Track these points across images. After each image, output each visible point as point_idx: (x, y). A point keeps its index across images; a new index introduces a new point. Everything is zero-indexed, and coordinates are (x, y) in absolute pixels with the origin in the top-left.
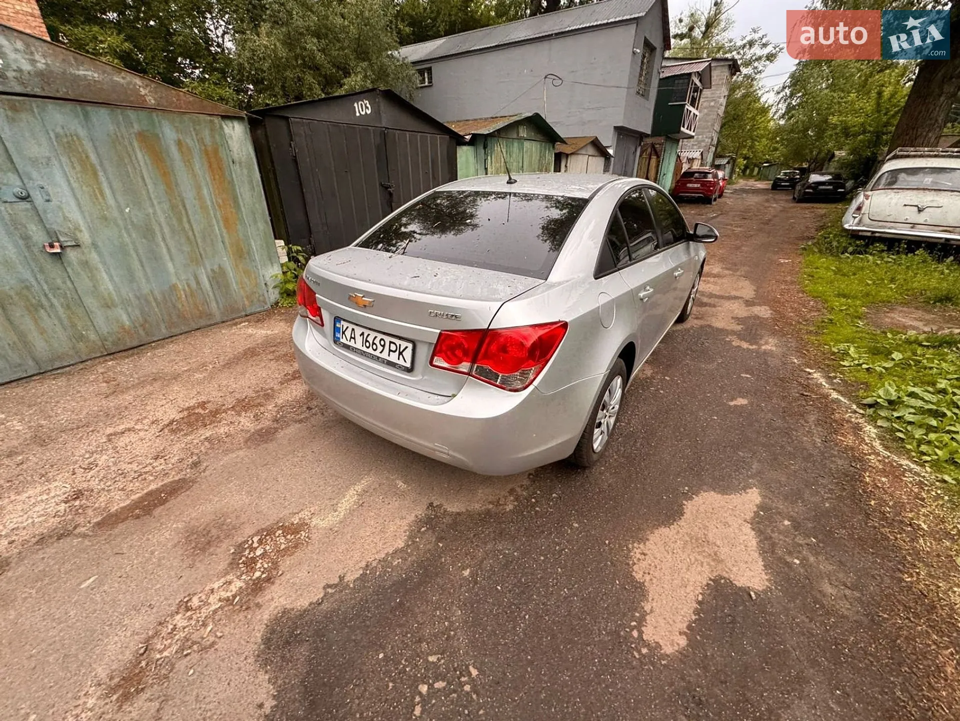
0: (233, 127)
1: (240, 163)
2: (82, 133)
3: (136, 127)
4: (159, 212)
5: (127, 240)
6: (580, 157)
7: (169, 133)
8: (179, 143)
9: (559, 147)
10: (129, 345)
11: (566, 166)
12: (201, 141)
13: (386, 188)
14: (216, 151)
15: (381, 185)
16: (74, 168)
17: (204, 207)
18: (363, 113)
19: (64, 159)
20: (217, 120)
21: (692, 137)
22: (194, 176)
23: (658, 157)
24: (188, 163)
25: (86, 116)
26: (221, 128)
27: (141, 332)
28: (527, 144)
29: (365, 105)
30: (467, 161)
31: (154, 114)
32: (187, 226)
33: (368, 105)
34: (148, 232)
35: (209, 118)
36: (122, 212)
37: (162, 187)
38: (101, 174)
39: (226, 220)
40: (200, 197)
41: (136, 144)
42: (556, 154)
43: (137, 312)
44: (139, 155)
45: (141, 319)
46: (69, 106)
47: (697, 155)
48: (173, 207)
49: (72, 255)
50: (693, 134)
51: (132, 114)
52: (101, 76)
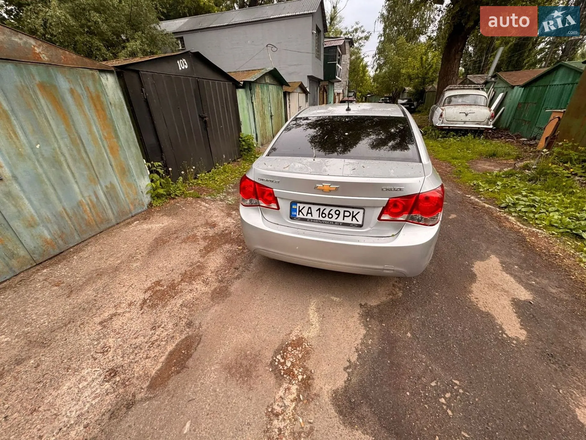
0: (107, 79)
1: (115, 106)
3: (38, 79)
4: (62, 146)
5: (40, 170)
6: (295, 93)
7: (63, 83)
8: (72, 91)
9: (285, 88)
10: (53, 253)
11: (289, 99)
12: (87, 89)
13: (202, 118)
14: (98, 97)
15: (200, 116)
17: (95, 139)
18: (183, 68)
20: (97, 73)
21: (340, 81)
22: (85, 115)
23: (326, 93)
24: (80, 105)
26: (100, 78)
27: (61, 242)
28: (271, 87)
29: (184, 62)
30: (242, 99)
31: (50, 68)
32: (84, 155)
33: (185, 62)
34: (55, 163)
35: (90, 72)
36: (33, 148)
37: (63, 127)
38: (13, 118)
39: (111, 148)
40: (91, 132)
41: (38, 92)
42: (284, 92)
43: (56, 227)
44: (42, 101)
45: (59, 232)
47: (341, 91)
48: (73, 141)
50: (341, 79)
52: (2, 37)
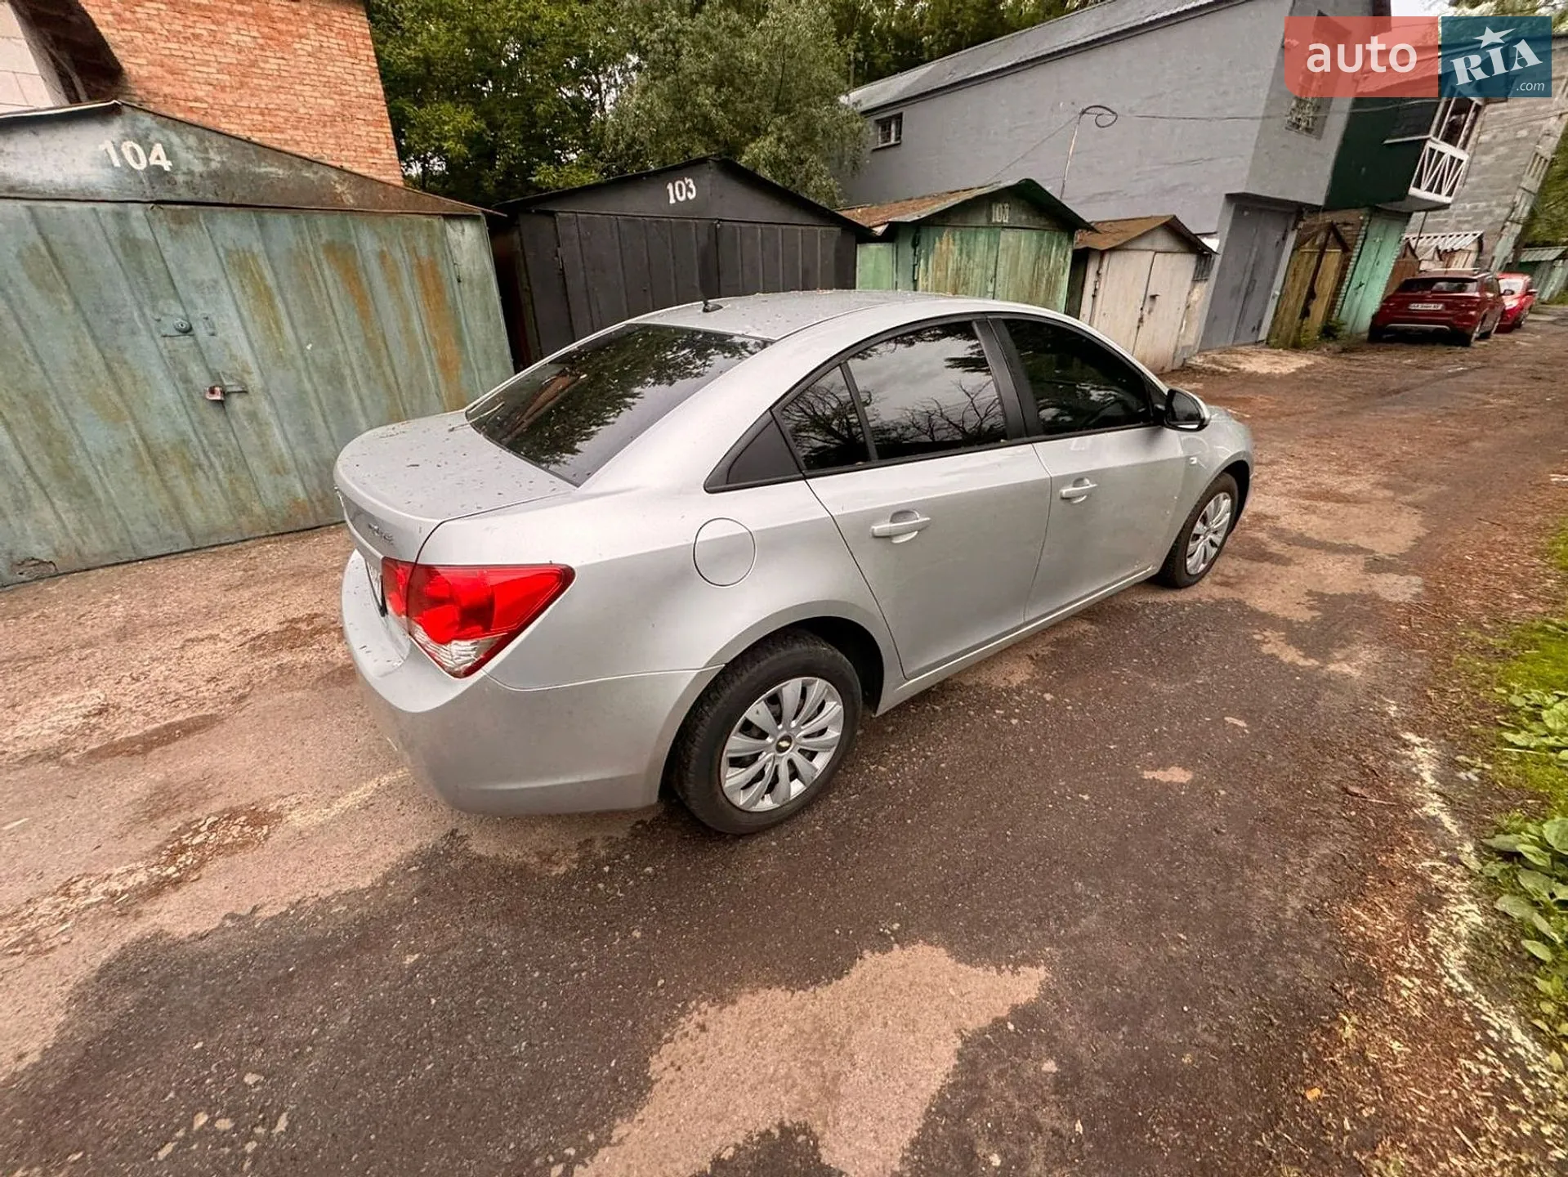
0: (463, 230)
1: (470, 283)
2: (258, 247)
3: (325, 237)
4: (351, 351)
5: (308, 386)
6: (1134, 255)
7: (367, 242)
8: (382, 256)
9: (1085, 239)
10: (303, 524)
12: (414, 251)
14: (433, 265)
16: (245, 293)
17: (413, 347)
18: (683, 199)
19: (235, 283)
20: (437, 223)
22: (401, 298)
23: (1347, 249)
24: (393, 282)
25: (262, 225)
26: (444, 232)
27: (320, 510)
29: (687, 186)
30: (876, 270)
31: (350, 218)
32: (388, 370)
33: (692, 186)
34: (334, 377)
35: (425, 219)
36: (302, 348)
37: (354, 317)
38: (278, 300)
39: (444, 364)
40: (408, 331)
41: (324, 260)
43: (315, 482)
44: (327, 272)
45: (319, 491)
46: (241, 213)
47: (1465, 242)
48: (369, 343)
49: (237, 403)
51: (321, 221)
52: (287, 173)
